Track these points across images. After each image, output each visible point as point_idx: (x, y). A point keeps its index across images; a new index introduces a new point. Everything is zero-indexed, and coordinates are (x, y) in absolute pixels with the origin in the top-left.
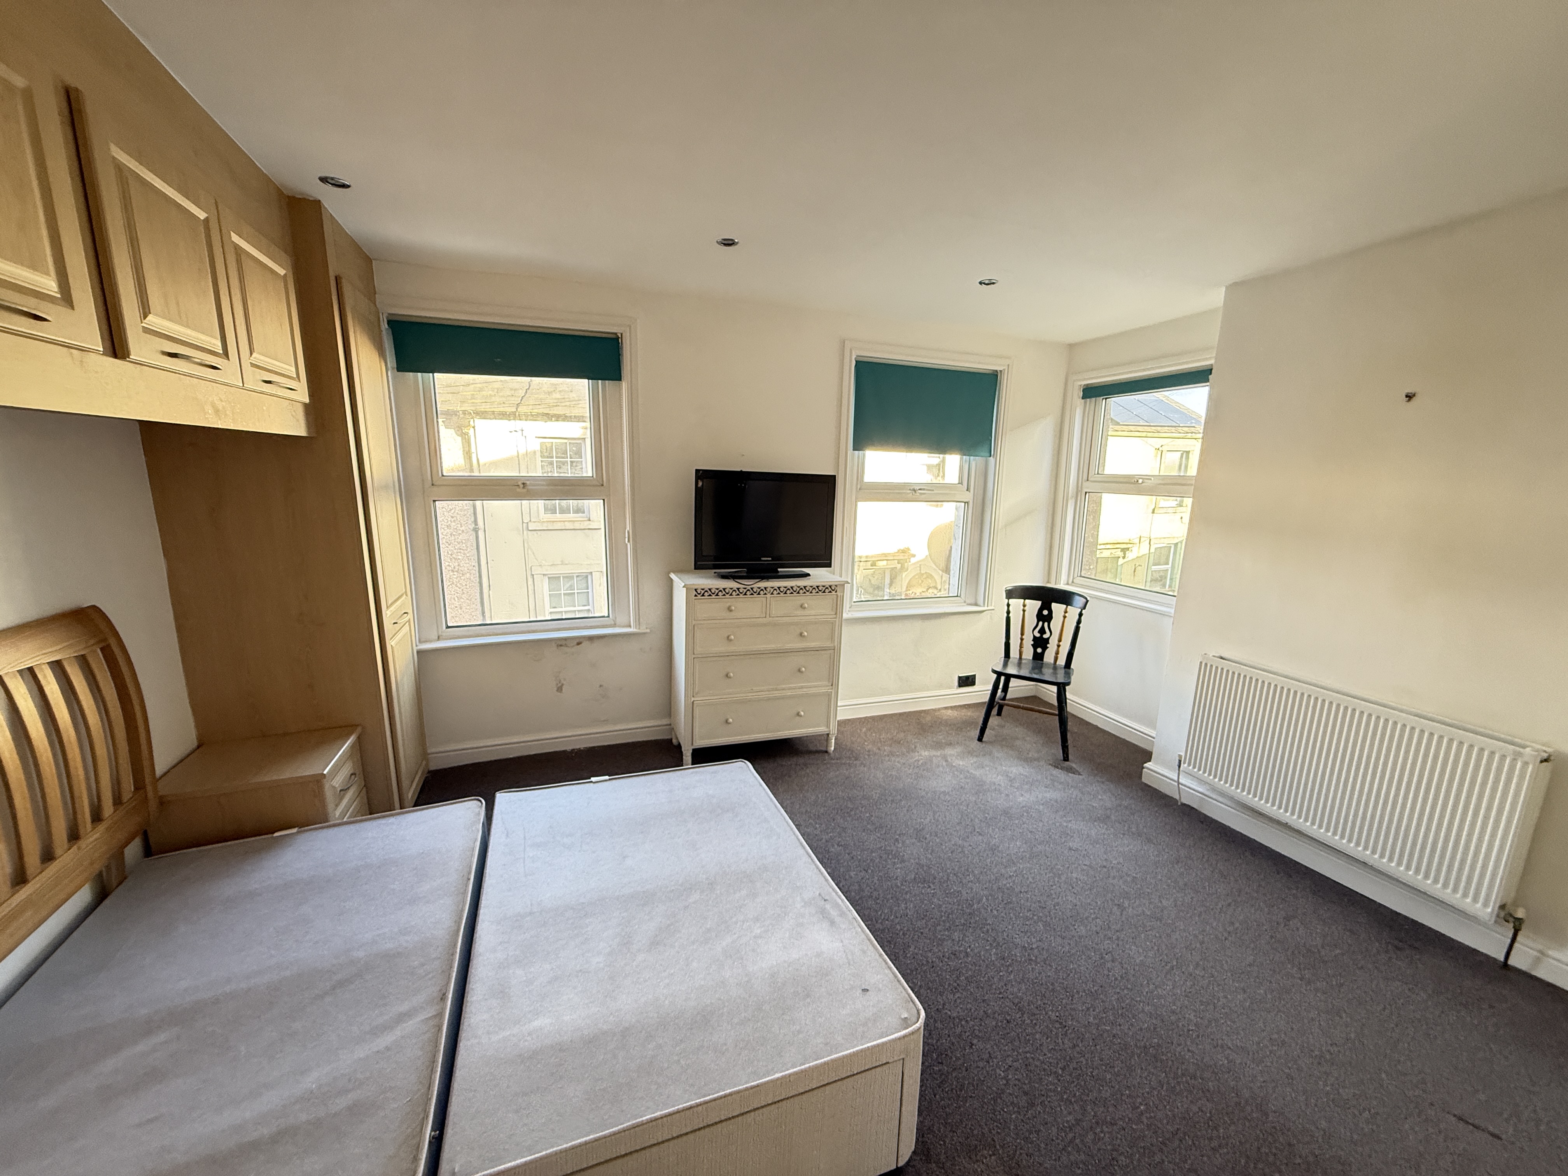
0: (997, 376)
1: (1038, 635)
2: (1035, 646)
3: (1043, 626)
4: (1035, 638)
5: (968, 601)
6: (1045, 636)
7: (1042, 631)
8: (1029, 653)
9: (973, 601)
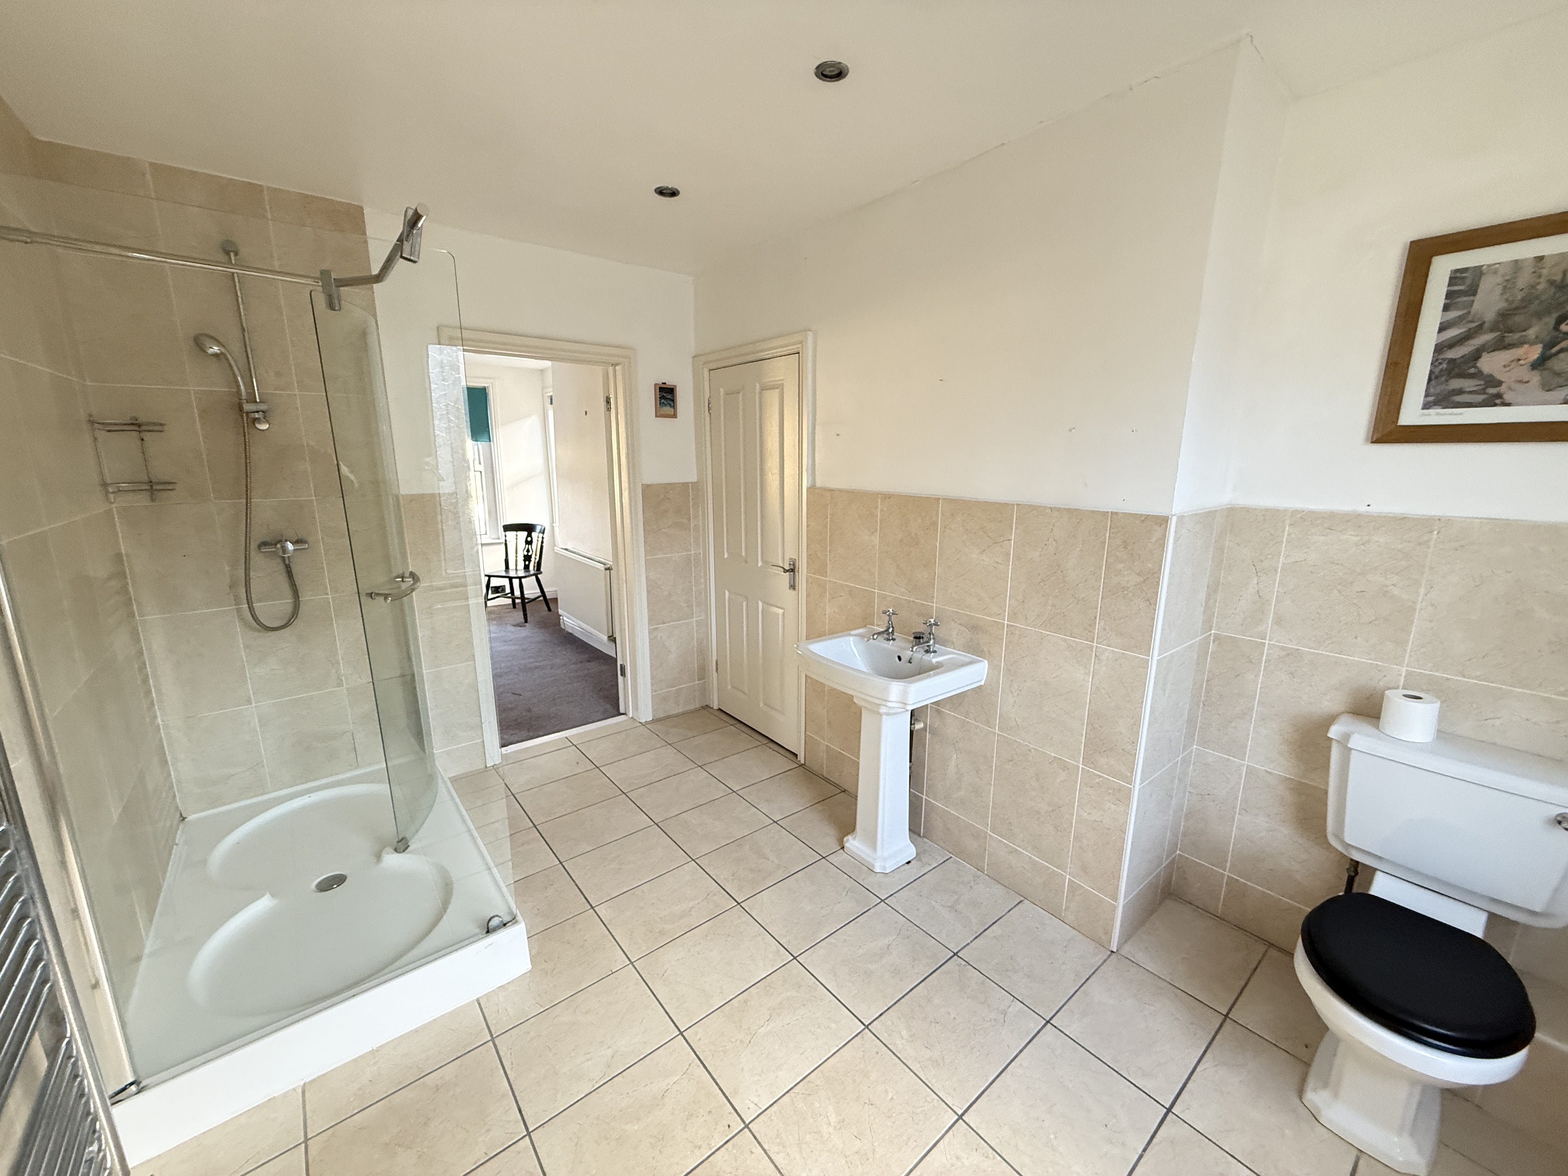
0: (485, 389)
1: (526, 553)
2: (525, 561)
3: (528, 549)
4: (525, 556)
5: (493, 537)
6: (530, 554)
7: (528, 551)
8: (521, 565)
9: (496, 537)
